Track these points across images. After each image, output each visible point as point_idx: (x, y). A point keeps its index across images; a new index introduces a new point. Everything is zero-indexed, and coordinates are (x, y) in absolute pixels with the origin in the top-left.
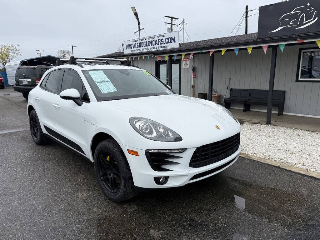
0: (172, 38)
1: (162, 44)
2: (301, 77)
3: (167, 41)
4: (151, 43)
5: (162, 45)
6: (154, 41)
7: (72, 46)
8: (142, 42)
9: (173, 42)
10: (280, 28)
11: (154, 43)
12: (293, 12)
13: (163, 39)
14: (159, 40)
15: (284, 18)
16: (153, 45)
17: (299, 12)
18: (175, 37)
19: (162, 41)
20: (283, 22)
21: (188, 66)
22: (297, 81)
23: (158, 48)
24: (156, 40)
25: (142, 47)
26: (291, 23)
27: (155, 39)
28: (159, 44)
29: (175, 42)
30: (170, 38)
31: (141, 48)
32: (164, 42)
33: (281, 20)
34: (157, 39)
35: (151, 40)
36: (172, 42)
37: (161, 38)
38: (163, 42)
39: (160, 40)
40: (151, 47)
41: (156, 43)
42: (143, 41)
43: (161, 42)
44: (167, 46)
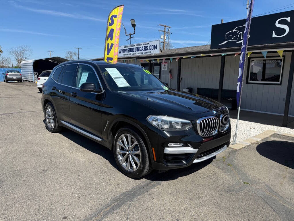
2: (250, 80)
3: (151, 47)
4: (138, 49)
5: (147, 51)
10: (225, 42)
11: (141, 49)
12: (234, 30)
15: (228, 34)
17: (238, 31)
18: (157, 45)
19: (147, 48)
20: (227, 37)
21: (166, 69)
22: (247, 82)
23: (143, 53)
25: (132, 52)
26: (233, 39)
28: (144, 50)
29: (157, 49)
30: (153, 45)
33: (226, 36)
34: (143, 46)
36: (154, 49)
40: (138, 52)
42: (133, 47)
44: (150, 52)
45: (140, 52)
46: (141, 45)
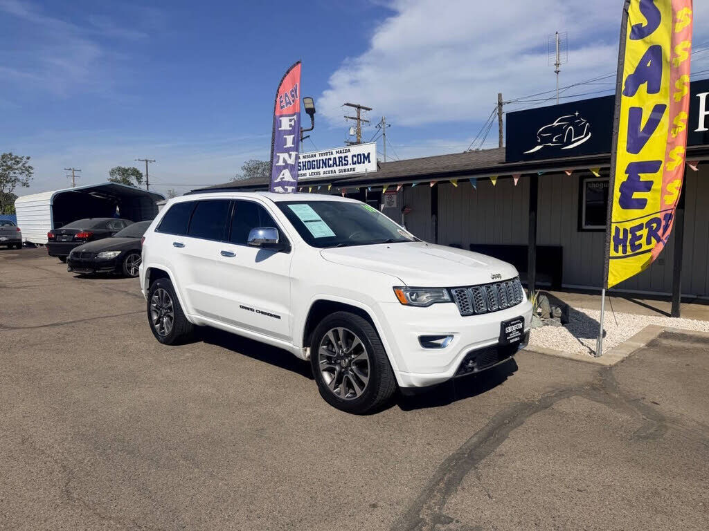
0: (364, 154)
1: (346, 165)
2: (586, 224)
3: (355, 159)
4: (325, 163)
5: (346, 167)
6: (330, 159)
7: (147, 161)
8: (309, 161)
9: (366, 162)
10: (538, 148)
11: (331, 162)
12: (555, 124)
13: (347, 157)
14: (339, 158)
15: (544, 131)
16: (329, 167)
17: (565, 125)
18: (369, 154)
19: (345, 160)
20: (542, 137)
21: (395, 205)
22: (580, 229)
23: (337, 172)
24: (335, 158)
25: (309, 169)
26: (554, 140)
27: (332, 157)
28: (339, 165)
29: (369, 162)
30: (360, 155)
31: (308, 172)
32: (350, 161)
33: (539, 135)
34: (337, 156)
35: (324, 158)
36: (364, 163)
37: (343, 155)
38: (347, 161)
39: (341, 157)
40: (325, 169)
41: (334, 164)
42: (311, 159)
43: (344, 162)
44: (354, 169)
45: (328, 169)
46: (332, 154)
